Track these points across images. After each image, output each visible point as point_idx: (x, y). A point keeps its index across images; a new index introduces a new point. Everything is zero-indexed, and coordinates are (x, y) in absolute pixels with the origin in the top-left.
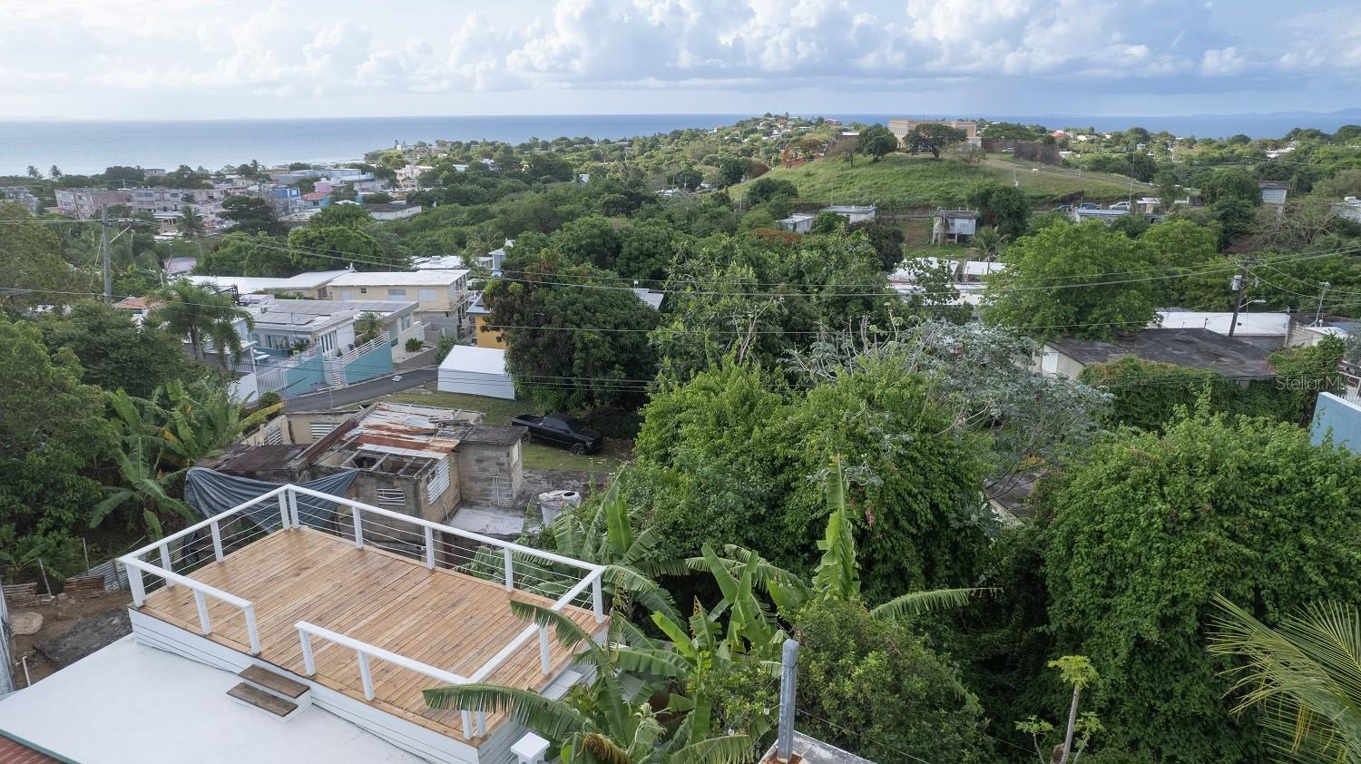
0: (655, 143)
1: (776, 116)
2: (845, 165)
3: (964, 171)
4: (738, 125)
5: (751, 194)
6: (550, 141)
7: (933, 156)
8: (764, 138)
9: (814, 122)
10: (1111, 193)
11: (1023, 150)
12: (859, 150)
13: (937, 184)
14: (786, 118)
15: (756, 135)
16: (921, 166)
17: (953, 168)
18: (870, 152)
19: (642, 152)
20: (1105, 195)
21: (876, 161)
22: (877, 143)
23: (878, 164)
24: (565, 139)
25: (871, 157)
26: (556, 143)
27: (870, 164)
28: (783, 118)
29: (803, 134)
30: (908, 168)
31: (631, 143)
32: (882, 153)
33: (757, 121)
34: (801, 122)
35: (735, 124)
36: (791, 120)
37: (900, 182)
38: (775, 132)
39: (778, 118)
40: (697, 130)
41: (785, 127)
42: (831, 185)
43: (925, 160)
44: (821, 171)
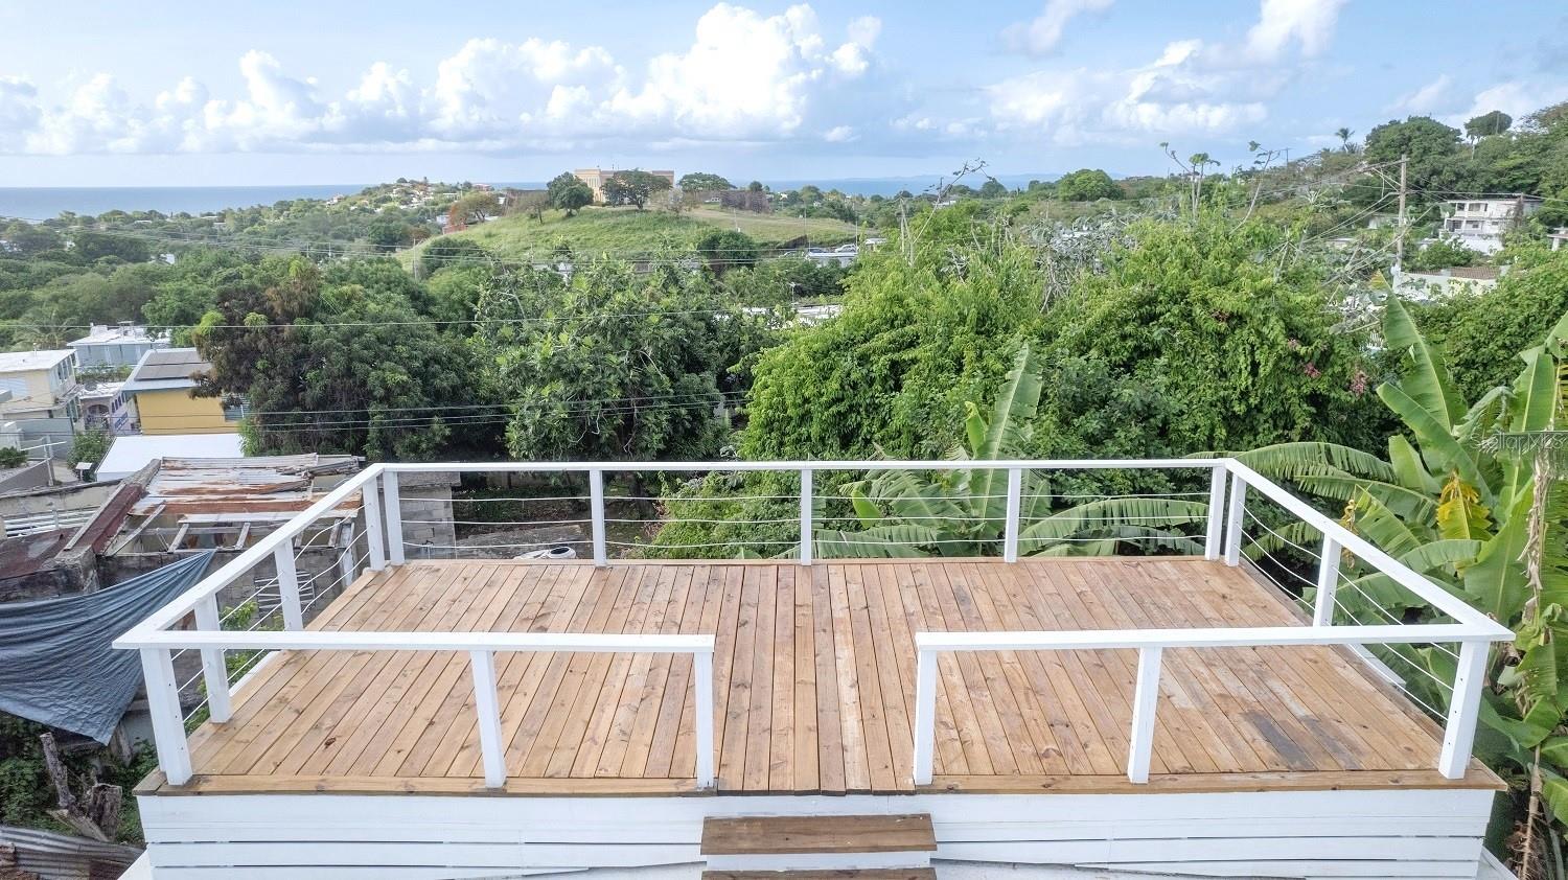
0: (256, 217)
1: (412, 182)
2: (533, 222)
3: (675, 222)
4: (364, 193)
5: (426, 260)
6: (96, 216)
7: (637, 208)
8: (402, 207)
9: (460, 187)
10: (833, 237)
11: (731, 198)
12: (549, 204)
13: (648, 237)
14: (425, 185)
15: (390, 204)
16: (626, 218)
17: (662, 220)
18: (563, 205)
19: (240, 229)
20: (827, 240)
21: (570, 215)
22: (570, 196)
23: (572, 219)
24: (120, 213)
25: (563, 212)
26: (105, 218)
27: (564, 219)
28: (421, 184)
29: (450, 201)
30: (612, 221)
31: (222, 217)
32: (577, 207)
33: (388, 187)
34: (442, 189)
35: (360, 192)
36: (431, 186)
37: (606, 237)
38: (415, 200)
39: (414, 184)
40: (311, 200)
41: (425, 195)
42: (523, 244)
43: (628, 212)
44: (504, 230)
